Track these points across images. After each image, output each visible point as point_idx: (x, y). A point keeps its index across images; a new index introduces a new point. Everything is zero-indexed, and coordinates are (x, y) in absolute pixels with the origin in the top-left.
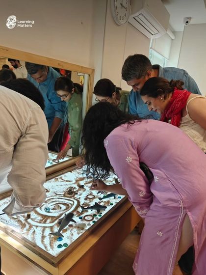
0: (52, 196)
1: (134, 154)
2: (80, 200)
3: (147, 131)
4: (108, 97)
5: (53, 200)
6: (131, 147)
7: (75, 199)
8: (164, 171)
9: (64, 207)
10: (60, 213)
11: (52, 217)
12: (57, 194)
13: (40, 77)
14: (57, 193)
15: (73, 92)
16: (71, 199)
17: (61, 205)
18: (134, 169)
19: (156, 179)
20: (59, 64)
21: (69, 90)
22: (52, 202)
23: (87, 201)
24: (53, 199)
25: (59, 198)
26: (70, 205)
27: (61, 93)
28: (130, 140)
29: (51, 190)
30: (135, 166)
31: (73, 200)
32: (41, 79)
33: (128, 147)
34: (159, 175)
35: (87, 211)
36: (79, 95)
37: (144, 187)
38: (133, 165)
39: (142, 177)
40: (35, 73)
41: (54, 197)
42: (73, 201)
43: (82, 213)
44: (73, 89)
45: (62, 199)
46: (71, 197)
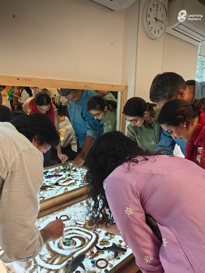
0: (71, 226)
1: (135, 204)
2: (100, 235)
3: (153, 174)
4: (138, 117)
5: (71, 232)
6: (131, 195)
7: (94, 233)
8: (175, 232)
9: (79, 242)
10: (73, 251)
11: (63, 256)
12: (77, 224)
13: (74, 98)
14: (78, 222)
15: (106, 110)
16: (90, 232)
17: (76, 240)
18: (135, 224)
19: (165, 243)
20: (86, 86)
21: (102, 109)
22: (69, 234)
23: (108, 238)
24: (71, 230)
25: (77, 229)
26: (87, 241)
27: (93, 112)
28: (131, 185)
29: (73, 218)
30: (137, 220)
31: (92, 233)
32: (75, 99)
33: (128, 194)
34: (168, 237)
35: (103, 253)
36: (113, 113)
37: (151, 249)
38: (135, 219)
39: (149, 236)
40: (68, 95)
41: (73, 228)
42: (92, 236)
43: (96, 255)
44: (106, 107)
45: (80, 230)
46: (90, 230)
